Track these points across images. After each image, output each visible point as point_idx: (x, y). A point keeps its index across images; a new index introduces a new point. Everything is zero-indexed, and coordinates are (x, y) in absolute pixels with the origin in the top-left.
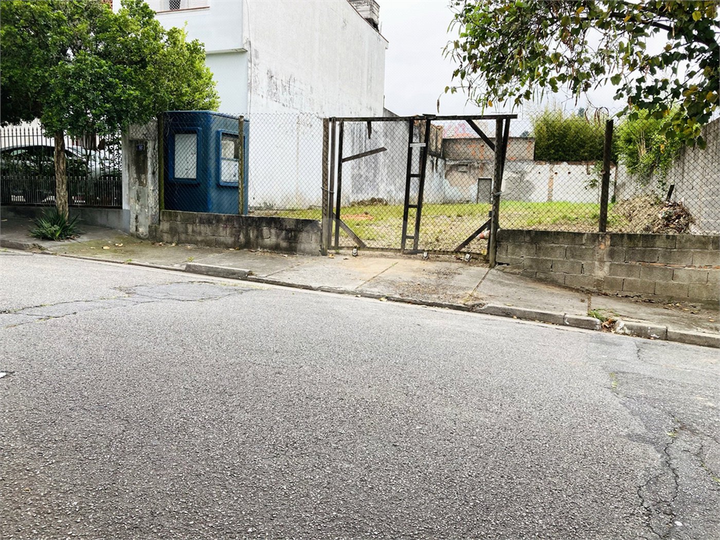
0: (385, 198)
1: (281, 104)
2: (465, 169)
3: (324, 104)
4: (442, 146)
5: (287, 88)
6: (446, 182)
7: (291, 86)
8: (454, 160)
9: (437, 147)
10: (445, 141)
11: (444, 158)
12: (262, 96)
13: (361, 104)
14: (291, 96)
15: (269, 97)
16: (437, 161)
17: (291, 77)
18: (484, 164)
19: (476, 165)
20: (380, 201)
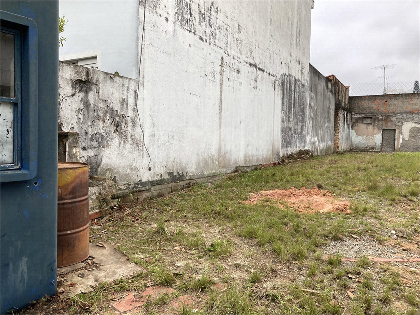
0: (310, 149)
1: (197, 38)
2: (369, 121)
3: (253, 48)
4: (348, 102)
5: (207, 18)
6: (353, 132)
7: (212, 17)
8: (359, 114)
9: (345, 102)
10: (350, 98)
11: (351, 113)
12: (167, 19)
13: (291, 56)
14: (213, 30)
15: (178, 23)
16: (347, 114)
17: (212, 4)
18: (388, 117)
19: (380, 118)
20: (307, 152)
